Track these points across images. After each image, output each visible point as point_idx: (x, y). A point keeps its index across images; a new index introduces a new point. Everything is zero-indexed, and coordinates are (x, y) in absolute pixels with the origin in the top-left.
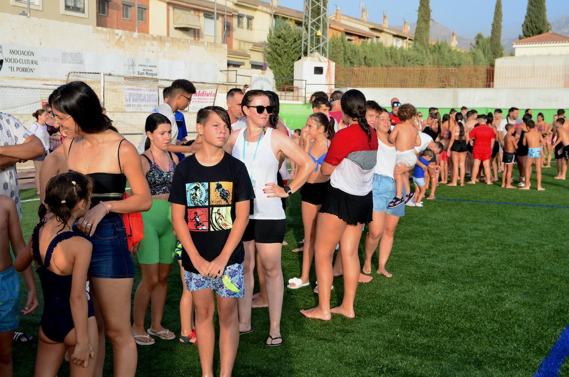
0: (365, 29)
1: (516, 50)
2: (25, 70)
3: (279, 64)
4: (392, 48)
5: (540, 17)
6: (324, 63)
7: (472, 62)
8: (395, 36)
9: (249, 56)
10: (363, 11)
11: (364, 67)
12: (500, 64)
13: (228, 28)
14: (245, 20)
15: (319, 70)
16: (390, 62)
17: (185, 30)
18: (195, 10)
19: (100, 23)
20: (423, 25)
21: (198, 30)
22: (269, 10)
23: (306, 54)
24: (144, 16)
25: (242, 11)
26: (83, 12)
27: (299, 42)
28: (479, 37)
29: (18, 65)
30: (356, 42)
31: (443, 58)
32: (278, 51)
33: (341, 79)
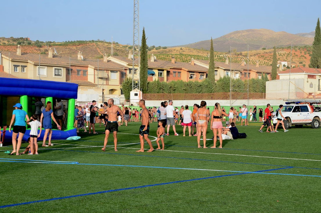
1: (280, 76)
6: (138, 92)
15: (136, 94)
17: (102, 78)
18: (106, 70)
21: (107, 78)
24: (86, 74)
26: (61, 76)
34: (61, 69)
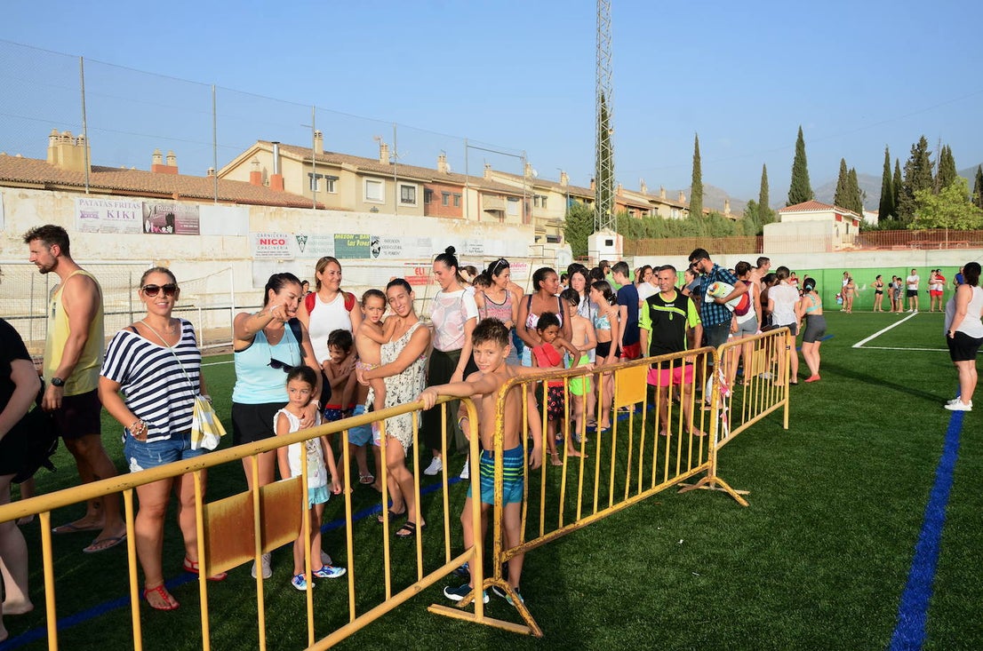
0: (645, 202)
1: (783, 217)
2: (394, 253)
3: (576, 238)
4: (669, 220)
5: (804, 186)
6: (614, 236)
7: (742, 229)
8: (672, 207)
9: (545, 231)
10: (642, 185)
11: (646, 239)
12: (769, 230)
13: (527, 209)
14: (540, 199)
15: (609, 243)
16: (669, 232)
17: (492, 212)
18: (500, 195)
19: (426, 214)
20: (696, 198)
21: (503, 211)
22: (561, 191)
23: (598, 229)
24: (458, 203)
25: (537, 193)
26: (414, 203)
27: (591, 219)
28: (751, 203)
29: (391, 250)
30: (637, 215)
31: (715, 227)
32: (575, 227)
33: (628, 248)
34: (414, 188)
